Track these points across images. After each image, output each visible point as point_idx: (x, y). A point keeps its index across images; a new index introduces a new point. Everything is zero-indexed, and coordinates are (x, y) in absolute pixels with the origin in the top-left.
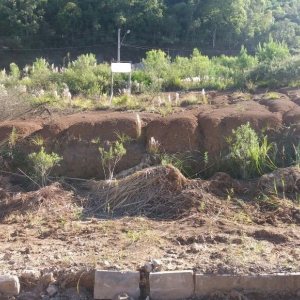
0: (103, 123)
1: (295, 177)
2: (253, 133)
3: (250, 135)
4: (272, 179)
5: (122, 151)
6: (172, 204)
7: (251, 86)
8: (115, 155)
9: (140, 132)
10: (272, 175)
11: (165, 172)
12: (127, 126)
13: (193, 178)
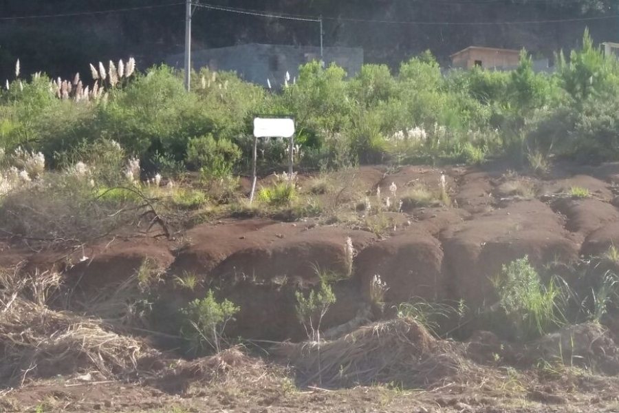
0: (286, 249)
1: (590, 337)
2: (533, 273)
3: (528, 275)
4: (557, 340)
5: (330, 296)
6: (416, 372)
7: (538, 161)
8: (317, 303)
9: (350, 266)
10: (557, 335)
11: (403, 329)
12: (328, 256)
13: (444, 338)
